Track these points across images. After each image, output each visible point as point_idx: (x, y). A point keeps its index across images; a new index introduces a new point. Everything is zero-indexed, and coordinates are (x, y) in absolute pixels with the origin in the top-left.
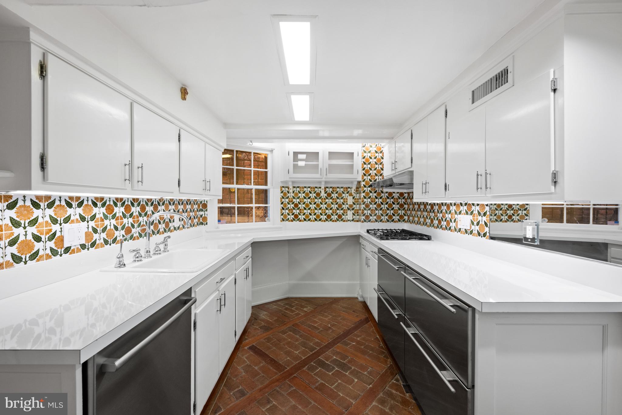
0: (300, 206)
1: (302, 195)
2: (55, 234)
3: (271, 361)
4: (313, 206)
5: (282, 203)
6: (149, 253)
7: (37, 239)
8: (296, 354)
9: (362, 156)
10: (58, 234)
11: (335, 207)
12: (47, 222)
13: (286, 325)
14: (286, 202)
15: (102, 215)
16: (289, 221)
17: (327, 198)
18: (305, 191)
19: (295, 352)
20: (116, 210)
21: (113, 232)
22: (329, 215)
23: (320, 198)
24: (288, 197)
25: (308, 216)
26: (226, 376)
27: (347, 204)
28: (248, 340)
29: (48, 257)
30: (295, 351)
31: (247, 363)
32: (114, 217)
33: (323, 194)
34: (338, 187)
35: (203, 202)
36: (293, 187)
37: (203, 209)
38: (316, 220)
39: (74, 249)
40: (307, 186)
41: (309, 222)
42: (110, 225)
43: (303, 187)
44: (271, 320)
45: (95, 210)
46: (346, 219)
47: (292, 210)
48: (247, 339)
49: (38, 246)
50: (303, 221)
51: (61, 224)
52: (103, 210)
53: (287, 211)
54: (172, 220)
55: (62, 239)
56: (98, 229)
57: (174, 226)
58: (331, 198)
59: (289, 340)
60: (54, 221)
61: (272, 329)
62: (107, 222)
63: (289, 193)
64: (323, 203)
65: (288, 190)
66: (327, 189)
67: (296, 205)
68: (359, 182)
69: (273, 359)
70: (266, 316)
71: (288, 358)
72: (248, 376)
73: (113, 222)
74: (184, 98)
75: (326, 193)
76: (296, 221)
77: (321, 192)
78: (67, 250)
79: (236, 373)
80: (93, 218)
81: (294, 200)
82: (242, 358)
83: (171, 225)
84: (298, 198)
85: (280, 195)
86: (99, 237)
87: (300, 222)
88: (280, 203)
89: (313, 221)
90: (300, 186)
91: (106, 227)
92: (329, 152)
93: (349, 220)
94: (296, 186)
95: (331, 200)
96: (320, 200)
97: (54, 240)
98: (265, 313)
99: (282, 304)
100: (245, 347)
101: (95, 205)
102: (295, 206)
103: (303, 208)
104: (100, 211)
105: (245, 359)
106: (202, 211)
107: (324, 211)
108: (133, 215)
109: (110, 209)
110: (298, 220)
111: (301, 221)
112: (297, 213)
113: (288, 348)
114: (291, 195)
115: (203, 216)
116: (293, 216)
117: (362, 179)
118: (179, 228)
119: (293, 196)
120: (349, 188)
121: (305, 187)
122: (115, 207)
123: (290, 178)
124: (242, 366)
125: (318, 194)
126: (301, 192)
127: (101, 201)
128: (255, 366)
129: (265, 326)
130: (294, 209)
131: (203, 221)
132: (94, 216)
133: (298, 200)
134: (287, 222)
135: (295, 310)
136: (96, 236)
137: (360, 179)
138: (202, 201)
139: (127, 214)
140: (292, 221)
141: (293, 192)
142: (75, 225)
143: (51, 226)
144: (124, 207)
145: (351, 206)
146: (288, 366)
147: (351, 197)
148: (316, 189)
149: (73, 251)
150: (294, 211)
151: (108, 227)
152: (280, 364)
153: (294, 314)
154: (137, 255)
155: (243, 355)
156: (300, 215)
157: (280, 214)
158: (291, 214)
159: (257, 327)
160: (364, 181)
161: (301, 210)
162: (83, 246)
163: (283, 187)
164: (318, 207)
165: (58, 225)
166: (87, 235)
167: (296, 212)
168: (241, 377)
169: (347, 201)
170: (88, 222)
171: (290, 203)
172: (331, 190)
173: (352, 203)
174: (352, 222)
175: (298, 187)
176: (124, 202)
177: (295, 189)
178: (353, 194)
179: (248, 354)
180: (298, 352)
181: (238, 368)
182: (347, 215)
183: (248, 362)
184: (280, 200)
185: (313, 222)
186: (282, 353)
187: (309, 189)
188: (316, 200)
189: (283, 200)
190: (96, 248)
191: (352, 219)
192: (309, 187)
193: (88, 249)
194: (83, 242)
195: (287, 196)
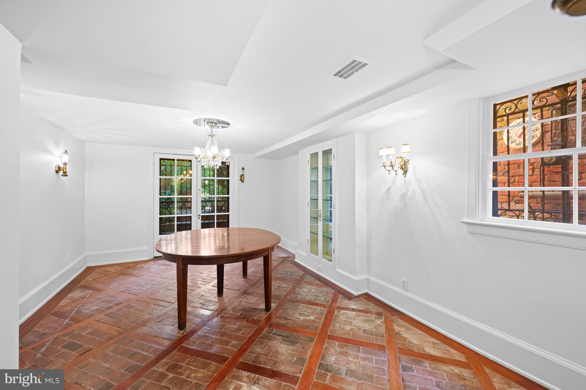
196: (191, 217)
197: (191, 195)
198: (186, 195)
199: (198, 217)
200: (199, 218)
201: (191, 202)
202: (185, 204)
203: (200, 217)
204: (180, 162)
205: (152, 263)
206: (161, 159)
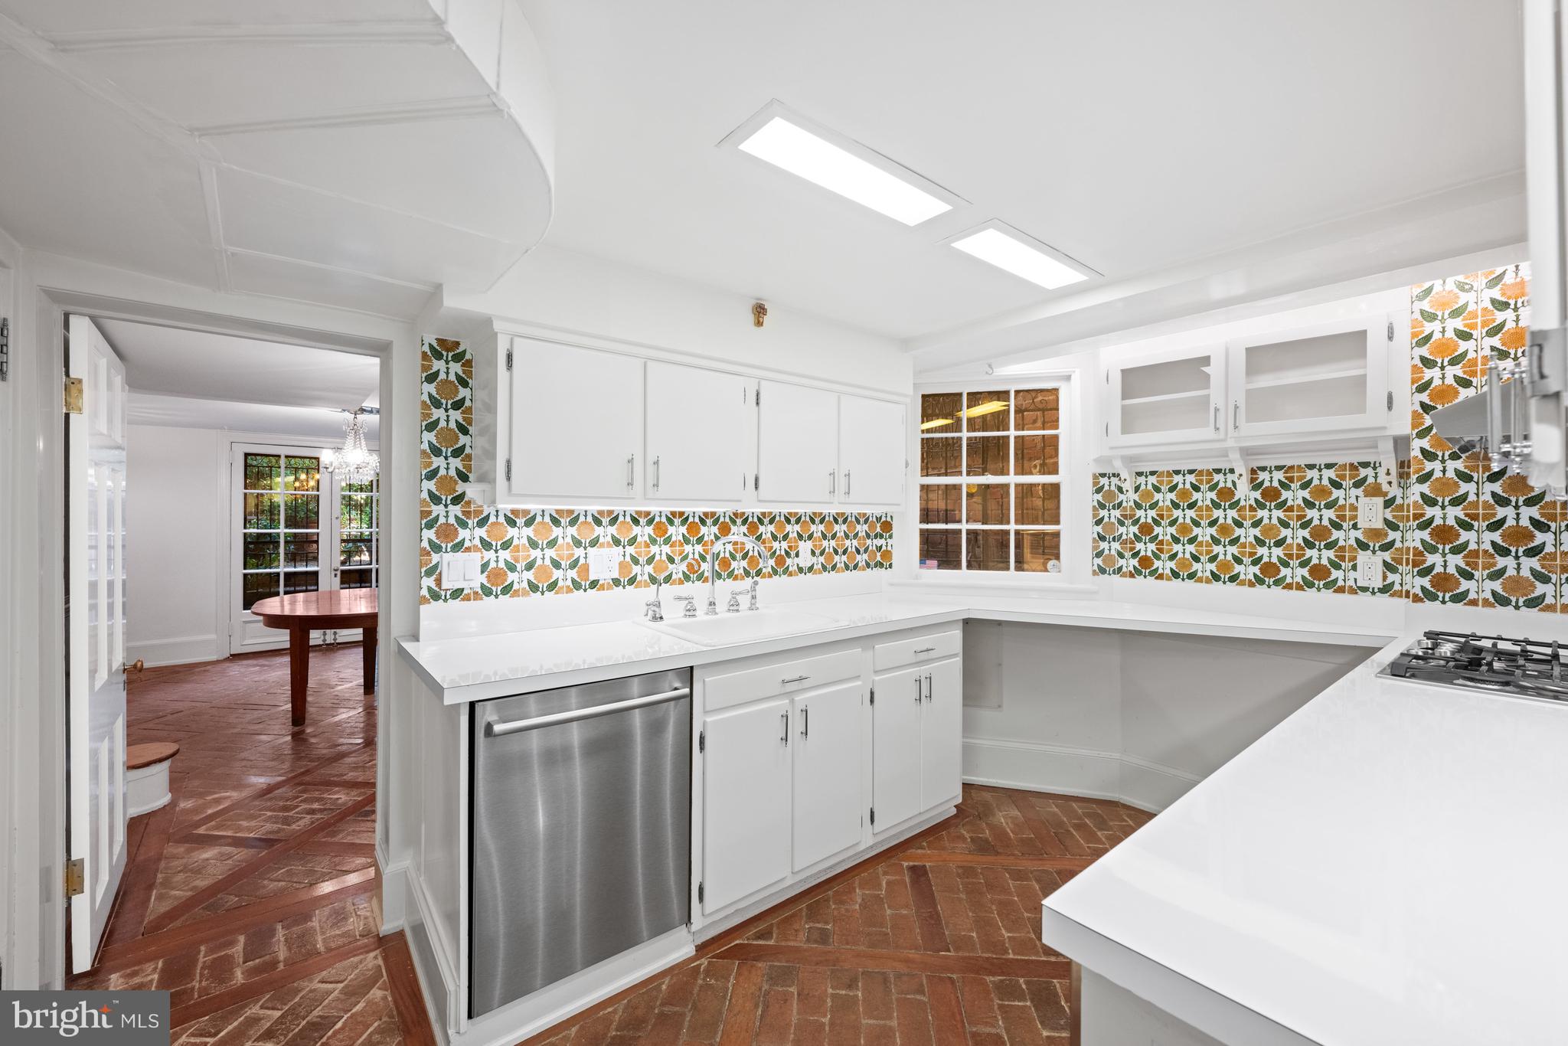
0: (1157, 530)
1: (1165, 498)
2: (577, 560)
3: (931, 917)
4: (1205, 533)
5: (1098, 522)
6: (713, 607)
7: (556, 565)
8: (1003, 936)
9: (1414, 335)
10: (582, 561)
11: (1296, 536)
12: (568, 544)
13: (1040, 862)
14: (1113, 520)
15: (646, 538)
16: (1121, 576)
17: (1262, 506)
18: (1176, 485)
19: (1004, 932)
20: (671, 530)
21: (664, 565)
22: (1270, 564)
23: (1232, 507)
24: (1120, 504)
25: (1187, 562)
26: (825, 892)
27: (1355, 527)
28: (923, 851)
29: (569, 591)
30: (1006, 929)
31: (880, 893)
32: (667, 541)
33: (1244, 492)
34: (1311, 467)
35: (883, 519)
36: (1136, 473)
37: (884, 534)
38: (1216, 577)
39: (603, 584)
40: (1185, 467)
41: (1190, 584)
42: (661, 554)
43: (1168, 472)
44: (1013, 834)
45: (636, 530)
46: (1351, 583)
47: (1132, 542)
48: (922, 848)
49: (557, 574)
50: (1169, 579)
51: (585, 548)
52: (649, 530)
53: (1116, 546)
54: (793, 553)
55: (586, 569)
56: (640, 559)
57: (798, 565)
58: (1281, 506)
59: (1016, 899)
60: (577, 543)
61: (997, 853)
62: (654, 549)
63: (1122, 492)
64: (1247, 523)
65: (1119, 483)
66: (1263, 476)
67: (1146, 529)
68: (1401, 443)
69: (939, 916)
70: (1009, 821)
71: (974, 935)
72: (858, 916)
73: (666, 549)
74: (759, 324)
75: (1256, 487)
76: (1145, 577)
77: (1234, 483)
78: (594, 584)
79: (845, 898)
80: (633, 541)
81: (1140, 513)
82: (879, 877)
83: (789, 561)
84: (1153, 506)
85: (1091, 499)
86: (643, 572)
87: (1159, 581)
88: (1090, 520)
89: (1207, 582)
90: (1160, 469)
91: (653, 557)
92: (1248, 350)
93: (1364, 589)
94: (1147, 469)
95: (1278, 514)
96: (1232, 513)
97: (577, 568)
98: (1016, 813)
99: (1080, 811)
100: (904, 861)
101: (636, 521)
102: (1141, 529)
103: (1169, 537)
104: (644, 532)
105: (884, 882)
106: (881, 537)
107: (1247, 550)
108: (703, 539)
109: (661, 529)
110: (1152, 574)
111: (1160, 577)
112: (1149, 554)
113: (995, 912)
114: (1130, 497)
115: (884, 548)
116: (1135, 562)
117: (1413, 429)
118: (811, 569)
119: (1135, 502)
120: (1365, 465)
121: (1177, 472)
122: (669, 526)
123: (1112, 448)
124: (867, 892)
125: (1226, 494)
126: (1162, 488)
127: (646, 516)
128: (889, 908)
129: (986, 841)
130: (1138, 539)
131: (883, 560)
132: (635, 538)
133: (1152, 513)
134: (1116, 577)
135: (1103, 839)
136: (636, 569)
137: (1403, 426)
138: (881, 517)
139: (691, 539)
140: (1132, 576)
141: (1137, 489)
142: (605, 551)
143: (573, 550)
144: (686, 526)
145: (1375, 534)
146: (957, 949)
147: (1375, 499)
148: (1217, 477)
149: (602, 588)
150: (1139, 546)
151: (657, 557)
152: (944, 933)
153: (1088, 847)
154: (689, 607)
155: (885, 873)
156: (1158, 558)
157: (1089, 553)
158: (1128, 554)
159: (967, 836)
160: (1421, 435)
161: (1161, 542)
162: (617, 582)
163: (1103, 475)
164: (1225, 534)
165: (582, 548)
166: (622, 565)
167: (1147, 548)
168: (847, 910)
169: (1356, 517)
170: (624, 547)
171: (1126, 522)
172: (1279, 475)
173: (1379, 524)
174: (1384, 598)
175: (1153, 473)
176: (687, 518)
177: (1142, 480)
178: (1385, 487)
179: (897, 877)
180: (1009, 934)
181: (855, 892)
182: (1354, 568)
183: (883, 892)
184: (1090, 513)
185: (1204, 585)
186: (970, 914)
187: (1191, 478)
188: (1218, 513)
189: (1103, 513)
190: (636, 587)
191: (1378, 583)
192: (1191, 472)
193: (624, 587)
194: (616, 575)
195: (1117, 502)
196: (316, 573)
197: (318, 528)
198: (307, 528)
199: (333, 573)
200: (336, 575)
201: (317, 542)
202: (303, 548)
203: (339, 573)
204: (293, 461)
205: (227, 664)
206: (246, 455)
